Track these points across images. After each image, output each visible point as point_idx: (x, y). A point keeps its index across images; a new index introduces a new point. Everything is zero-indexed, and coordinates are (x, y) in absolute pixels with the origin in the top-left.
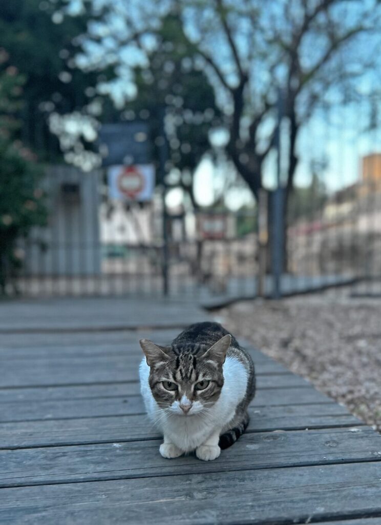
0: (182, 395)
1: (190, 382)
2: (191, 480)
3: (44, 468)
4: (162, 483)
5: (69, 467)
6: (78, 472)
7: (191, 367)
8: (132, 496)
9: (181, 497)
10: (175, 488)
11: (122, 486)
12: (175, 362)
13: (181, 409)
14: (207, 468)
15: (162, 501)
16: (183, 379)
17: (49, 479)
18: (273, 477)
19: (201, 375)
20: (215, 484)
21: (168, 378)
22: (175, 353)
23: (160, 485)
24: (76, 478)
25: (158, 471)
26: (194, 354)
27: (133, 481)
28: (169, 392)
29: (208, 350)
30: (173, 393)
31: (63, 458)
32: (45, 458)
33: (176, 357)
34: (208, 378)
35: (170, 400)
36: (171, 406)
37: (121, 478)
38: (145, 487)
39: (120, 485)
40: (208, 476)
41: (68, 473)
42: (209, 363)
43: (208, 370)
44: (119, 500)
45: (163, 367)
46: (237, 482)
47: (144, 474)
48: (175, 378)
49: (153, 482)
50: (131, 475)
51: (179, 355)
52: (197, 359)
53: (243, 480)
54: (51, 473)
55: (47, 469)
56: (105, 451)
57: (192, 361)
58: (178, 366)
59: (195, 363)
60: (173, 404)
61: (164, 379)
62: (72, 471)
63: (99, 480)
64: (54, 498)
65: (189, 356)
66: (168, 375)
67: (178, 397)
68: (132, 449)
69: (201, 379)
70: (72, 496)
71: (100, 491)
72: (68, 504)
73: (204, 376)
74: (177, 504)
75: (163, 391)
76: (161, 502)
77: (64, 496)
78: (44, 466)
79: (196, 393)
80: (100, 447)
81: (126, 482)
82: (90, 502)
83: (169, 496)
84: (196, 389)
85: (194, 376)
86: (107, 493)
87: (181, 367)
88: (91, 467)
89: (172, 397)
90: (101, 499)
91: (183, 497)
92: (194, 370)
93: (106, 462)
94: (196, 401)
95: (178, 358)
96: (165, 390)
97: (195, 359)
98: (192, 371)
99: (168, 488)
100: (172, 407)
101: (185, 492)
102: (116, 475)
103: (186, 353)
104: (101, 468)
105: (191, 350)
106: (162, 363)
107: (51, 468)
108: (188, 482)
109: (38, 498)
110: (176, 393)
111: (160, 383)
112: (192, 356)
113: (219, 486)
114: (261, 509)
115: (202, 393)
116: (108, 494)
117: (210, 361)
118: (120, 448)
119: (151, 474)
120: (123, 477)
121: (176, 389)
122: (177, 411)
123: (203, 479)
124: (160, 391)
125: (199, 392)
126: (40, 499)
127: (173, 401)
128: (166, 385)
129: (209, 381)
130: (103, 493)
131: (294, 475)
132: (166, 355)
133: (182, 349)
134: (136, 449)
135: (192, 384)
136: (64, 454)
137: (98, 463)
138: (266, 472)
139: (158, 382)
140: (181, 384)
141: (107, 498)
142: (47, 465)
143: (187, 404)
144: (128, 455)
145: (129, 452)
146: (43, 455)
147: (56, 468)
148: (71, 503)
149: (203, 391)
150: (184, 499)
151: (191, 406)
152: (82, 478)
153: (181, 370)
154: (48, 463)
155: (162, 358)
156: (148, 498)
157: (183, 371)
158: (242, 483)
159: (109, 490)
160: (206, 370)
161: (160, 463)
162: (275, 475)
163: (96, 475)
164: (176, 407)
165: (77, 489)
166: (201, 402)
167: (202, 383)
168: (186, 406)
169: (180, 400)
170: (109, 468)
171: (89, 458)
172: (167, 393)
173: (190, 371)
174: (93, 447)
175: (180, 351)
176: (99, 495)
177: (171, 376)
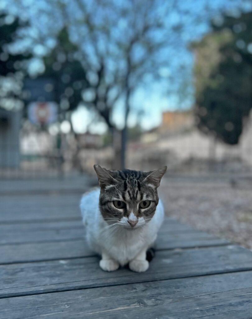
0: (130, 212)
1: (136, 202)
2: (135, 289)
3: (7, 282)
4: (112, 292)
5: (29, 280)
6: (37, 285)
7: (137, 189)
8: (92, 305)
9: (134, 304)
10: (126, 296)
11: (79, 296)
12: (123, 185)
13: (128, 224)
14: (143, 278)
15: (119, 308)
16: (131, 198)
17: (13, 291)
18: (199, 284)
19: (145, 196)
20: (157, 291)
21: (118, 198)
22: (122, 178)
23: (112, 294)
24: (37, 290)
25: (103, 281)
26: (137, 179)
27: (88, 291)
28: (118, 209)
29: (148, 176)
30: (121, 210)
31: (21, 273)
32: (7, 273)
33: (123, 182)
34: (150, 199)
35: (119, 216)
36: (120, 220)
37: (75, 289)
38: (100, 296)
39: (78, 295)
40: (148, 285)
41: (28, 285)
42: (150, 187)
43: (149, 192)
44: (81, 310)
45: (113, 189)
46: (174, 289)
47: (93, 285)
48: (124, 197)
49: (104, 291)
50: (83, 286)
51: (126, 180)
52: (141, 183)
53: (178, 287)
54: (14, 286)
55: (10, 283)
56: (55, 267)
57: (137, 185)
58: (126, 187)
59: (139, 187)
60: (122, 219)
61: (115, 199)
62: (32, 283)
63: (57, 291)
64: (21, 310)
65: (134, 180)
66: (118, 195)
67: (127, 214)
68: (75, 265)
69: (145, 198)
70: (38, 307)
71: (62, 302)
72: (35, 315)
73: (147, 196)
74: (134, 311)
75: (113, 209)
76: (120, 310)
77: (30, 307)
78: (6, 281)
79: (140, 210)
80: (50, 264)
81: (82, 292)
82: (55, 312)
83: (124, 304)
84: (140, 208)
85: (139, 197)
86: (69, 302)
87: (128, 189)
88: (48, 280)
89: (121, 213)
90: (64, 309)
91: (136, 304)
92: (138, 191)
93: (58, 276)
94: (140, 217)
95: (125, 182)
96: (115, 208)
97: (138, 183)
98: (137, 192)
99: (120, 297)
100: (121, 222)
101: (136, 300)
102: (71, 286)
103: (131, 177)
104: (56, 280)
105: (135, 175)
106: (111, 186)
107: (13, 282)
108: (134, 291)
109: (6, 310)
110: (124, 210)
111: (110, 202)
112: (136, 180)
113: (162, 293)
114: (211, 313)
115: (145, 211)
116: (70, 304)
117: (150, 185)
118: (66, 264)
119: (99, 284)
120: (77, 288)
121: (124, 207)
122: (125, 225)
123: (145, 288)
124: (110, 208)
125: (143, 210)
126: (8, 311)
127: (122, 217)
128: (116, 203)
129: (150, 201)
130: (65, 303)
131: (214, 282)
132: (115, 180)
133: (127, 175)
134: (80, 264)
135: (137, 203)
136: (22, 270)
137: (52, 277)
138: (192, 281)
139: (108, 202)
140: (129, 203)
141: (70, 307)
142: (9, 279)
143: (135, 220)
144: (74, 269)
145: (75, 267)
146: (4, 271)
147: (18, 281)
148: (40, 314)
149: (146, 209)
150: (138, 306)
151: (137, 221)
152: (42, 289)
153: (129, 192)
154: (10, 277)
155: (112, 182)
156: (106, 306)
157: (131, 192)
158: (178, 290)
159: (69, 300)
160: (148, 192)
161: (104, 275)
162: (200, 282)
163: (54, 287)
164: (124, 222)
165: (40, 300)
166: (144, 218)
167: (145, 203)
168: (133, 222)
169: (128, 216)
170: (62, 280)
171: (43, 273)
172: (117, 211)
173: (136, 192)
174: (44, 264)
175: (126, 176)
176: (62, 305)
177: (121, 197)
